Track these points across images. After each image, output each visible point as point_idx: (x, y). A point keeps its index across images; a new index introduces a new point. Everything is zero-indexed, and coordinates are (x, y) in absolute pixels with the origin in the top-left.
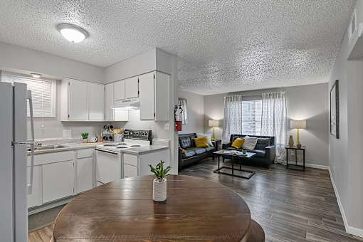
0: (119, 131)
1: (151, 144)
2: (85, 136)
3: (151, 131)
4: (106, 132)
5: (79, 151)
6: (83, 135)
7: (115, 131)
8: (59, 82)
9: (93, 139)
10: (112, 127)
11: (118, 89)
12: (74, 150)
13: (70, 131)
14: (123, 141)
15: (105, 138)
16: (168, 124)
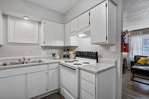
0: (73, 52)
1: (97, 62)
2: (54, 55)
3: (97, 53)
4: (65, 53)
5: (50, 65)
6: (53, 54)
7: (71, 52)
8: (40, 23)
9: (58, 57)
10: (68, 50)
11: (72, 25)
12: (47, 64)
13: (46, 52)
14: (75, 58)
15: (65, 56)
16: (114, 47)
